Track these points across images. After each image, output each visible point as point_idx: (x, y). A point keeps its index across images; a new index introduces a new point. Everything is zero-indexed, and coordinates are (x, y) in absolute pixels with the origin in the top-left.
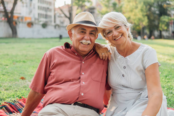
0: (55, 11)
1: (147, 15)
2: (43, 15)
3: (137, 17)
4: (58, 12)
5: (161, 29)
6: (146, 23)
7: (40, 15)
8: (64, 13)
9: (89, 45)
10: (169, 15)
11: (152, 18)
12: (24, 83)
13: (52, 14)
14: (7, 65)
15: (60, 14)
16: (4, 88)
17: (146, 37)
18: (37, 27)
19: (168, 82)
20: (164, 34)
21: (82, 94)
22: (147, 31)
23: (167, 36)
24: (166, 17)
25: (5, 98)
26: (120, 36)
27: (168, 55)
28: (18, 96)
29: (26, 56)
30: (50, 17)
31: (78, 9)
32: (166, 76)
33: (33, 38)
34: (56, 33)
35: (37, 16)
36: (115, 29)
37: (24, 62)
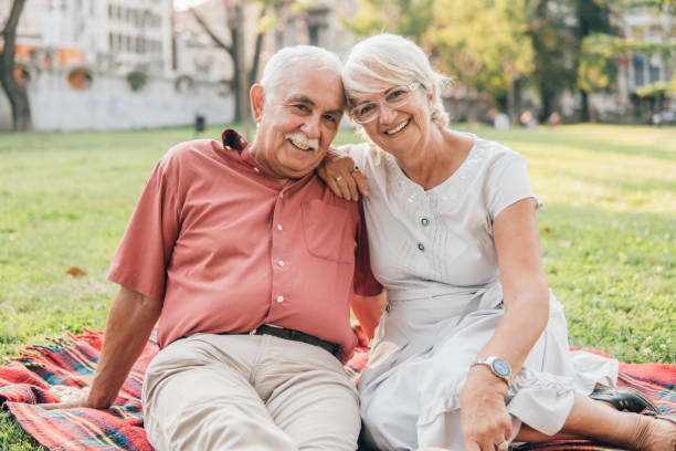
0: (173, 22)
1: (529, 33)
2: (129, 39)
3: (493, 41)
4: (187, 28)
5: (584, 85)
6: (527, 64)
7: (115, 40)
8: (208, 32)
9: (311, 152)
10: (615, 32)
11: (550, 44)
12: (84, 288)
13: (162, 34)
14: (11, 231)
15: (194, 35)
16: (13, 305)
17: (527, 117)
18: (109, 89)
19: (590, 272)
20: (599, 103)
21: (280, 299)
22: (532, 95)
23: (609, 113)
24: (604, 38)
25: (24, 334)
26: (403, 125)
27: (607, 183)
28: (69, 328)
29: (75, 197)
30: (157, 45)
31: (263, 14)
32: (587, 254)
33: (92, 131)
34: (182, 108)
35: (103, 46)
36: (387, 99)
37: (72, 217)
